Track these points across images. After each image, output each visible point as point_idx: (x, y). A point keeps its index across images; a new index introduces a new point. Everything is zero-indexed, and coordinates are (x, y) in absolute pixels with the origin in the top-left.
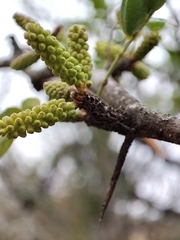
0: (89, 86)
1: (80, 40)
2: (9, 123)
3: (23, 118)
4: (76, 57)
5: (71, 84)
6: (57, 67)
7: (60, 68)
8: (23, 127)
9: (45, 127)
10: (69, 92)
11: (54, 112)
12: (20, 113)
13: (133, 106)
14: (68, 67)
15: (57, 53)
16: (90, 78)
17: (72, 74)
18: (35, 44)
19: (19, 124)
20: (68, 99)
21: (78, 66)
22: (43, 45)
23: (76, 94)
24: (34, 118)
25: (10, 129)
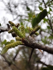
1: (23, 29)
2: (8, 46)
4: (22, 32)
5: (21, 38)
8: (11, 47)
11: (17, 44)
12: (10, 44)
13: (34, 42)
14: (20, 35)
15: (18, 32)
20: (20, 41)
21: (23, 34)
23: (22, 40)
24: (13, 45)
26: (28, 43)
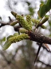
0: (31, 30)
1: (29, 19)
2: (12, 39)
3: (15, 38)
4: (28, 23)
5: (27, 30)
6: (24, 25)
7: (25, 26)
8: (15, 40)
9: (20, 40)
10: (26, 32)
11: (23, 37)
14: (26, 25)
15: (24, 22)
16: (31, 28)
17: (27, 27)
18: (19, 20)
19: (14, 40)
21: (29, 25)
22: (21, 20)
23: (28, 32)
24: (18, 38)
25: (12, 41)
26: (35, 37)
